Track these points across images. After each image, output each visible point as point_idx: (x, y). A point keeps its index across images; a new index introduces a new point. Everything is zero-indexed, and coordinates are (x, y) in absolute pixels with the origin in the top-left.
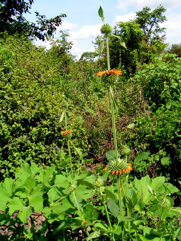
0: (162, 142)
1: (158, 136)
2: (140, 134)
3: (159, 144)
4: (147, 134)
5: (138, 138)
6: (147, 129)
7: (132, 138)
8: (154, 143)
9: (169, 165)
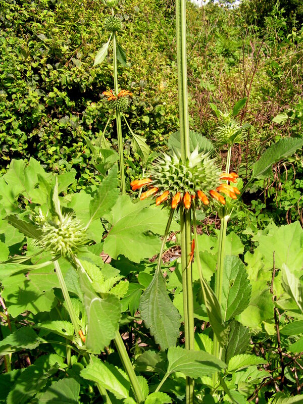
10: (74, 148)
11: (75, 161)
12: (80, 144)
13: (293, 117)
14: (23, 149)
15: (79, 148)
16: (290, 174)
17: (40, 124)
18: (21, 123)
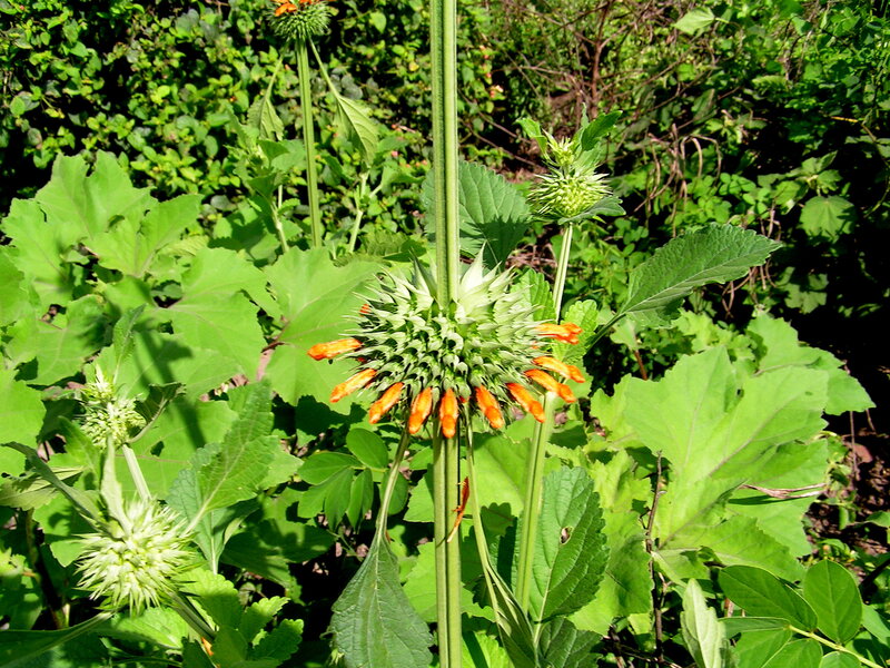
0: (828, 120)
1: (814, 90)
2: (728, 64)
3: (809, 130)
4: (763, 72)
5: (717, 84)
6: (769, 48)
7: (688, 81)
8: (785, 122)
9: (836, 239)
10: (211, 89)
11: (214, 120)
12: (226, 79)
13: (725, 19)
14: (94, 92)
15: (224, 90)
16: (708, 159)
17: (129, 31)
18: (85, 26)
